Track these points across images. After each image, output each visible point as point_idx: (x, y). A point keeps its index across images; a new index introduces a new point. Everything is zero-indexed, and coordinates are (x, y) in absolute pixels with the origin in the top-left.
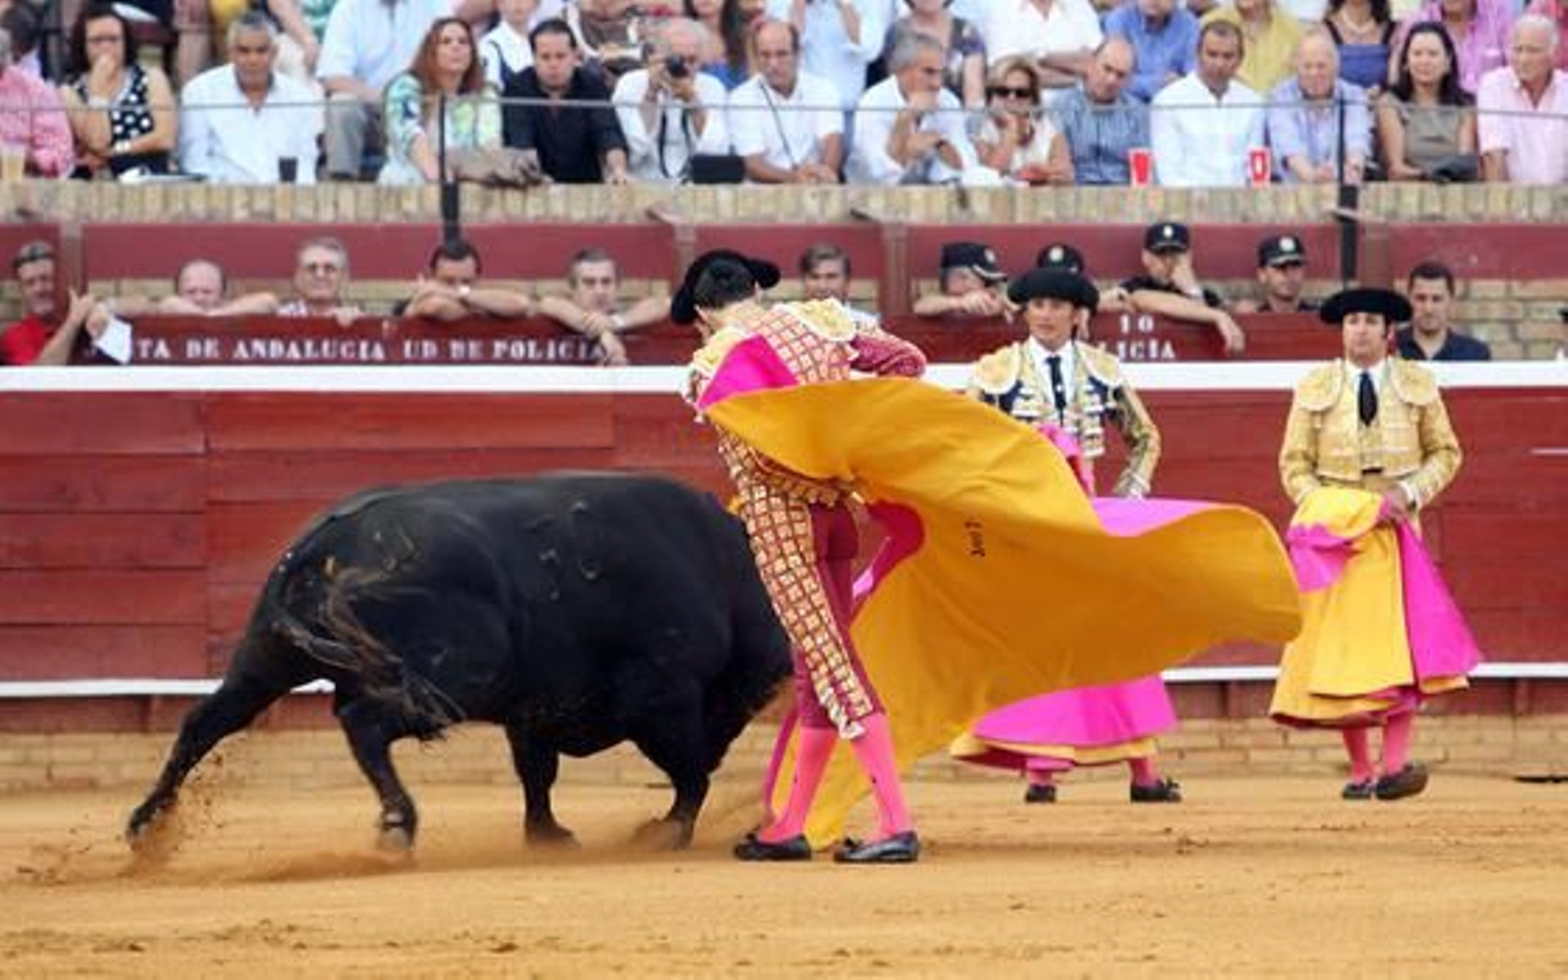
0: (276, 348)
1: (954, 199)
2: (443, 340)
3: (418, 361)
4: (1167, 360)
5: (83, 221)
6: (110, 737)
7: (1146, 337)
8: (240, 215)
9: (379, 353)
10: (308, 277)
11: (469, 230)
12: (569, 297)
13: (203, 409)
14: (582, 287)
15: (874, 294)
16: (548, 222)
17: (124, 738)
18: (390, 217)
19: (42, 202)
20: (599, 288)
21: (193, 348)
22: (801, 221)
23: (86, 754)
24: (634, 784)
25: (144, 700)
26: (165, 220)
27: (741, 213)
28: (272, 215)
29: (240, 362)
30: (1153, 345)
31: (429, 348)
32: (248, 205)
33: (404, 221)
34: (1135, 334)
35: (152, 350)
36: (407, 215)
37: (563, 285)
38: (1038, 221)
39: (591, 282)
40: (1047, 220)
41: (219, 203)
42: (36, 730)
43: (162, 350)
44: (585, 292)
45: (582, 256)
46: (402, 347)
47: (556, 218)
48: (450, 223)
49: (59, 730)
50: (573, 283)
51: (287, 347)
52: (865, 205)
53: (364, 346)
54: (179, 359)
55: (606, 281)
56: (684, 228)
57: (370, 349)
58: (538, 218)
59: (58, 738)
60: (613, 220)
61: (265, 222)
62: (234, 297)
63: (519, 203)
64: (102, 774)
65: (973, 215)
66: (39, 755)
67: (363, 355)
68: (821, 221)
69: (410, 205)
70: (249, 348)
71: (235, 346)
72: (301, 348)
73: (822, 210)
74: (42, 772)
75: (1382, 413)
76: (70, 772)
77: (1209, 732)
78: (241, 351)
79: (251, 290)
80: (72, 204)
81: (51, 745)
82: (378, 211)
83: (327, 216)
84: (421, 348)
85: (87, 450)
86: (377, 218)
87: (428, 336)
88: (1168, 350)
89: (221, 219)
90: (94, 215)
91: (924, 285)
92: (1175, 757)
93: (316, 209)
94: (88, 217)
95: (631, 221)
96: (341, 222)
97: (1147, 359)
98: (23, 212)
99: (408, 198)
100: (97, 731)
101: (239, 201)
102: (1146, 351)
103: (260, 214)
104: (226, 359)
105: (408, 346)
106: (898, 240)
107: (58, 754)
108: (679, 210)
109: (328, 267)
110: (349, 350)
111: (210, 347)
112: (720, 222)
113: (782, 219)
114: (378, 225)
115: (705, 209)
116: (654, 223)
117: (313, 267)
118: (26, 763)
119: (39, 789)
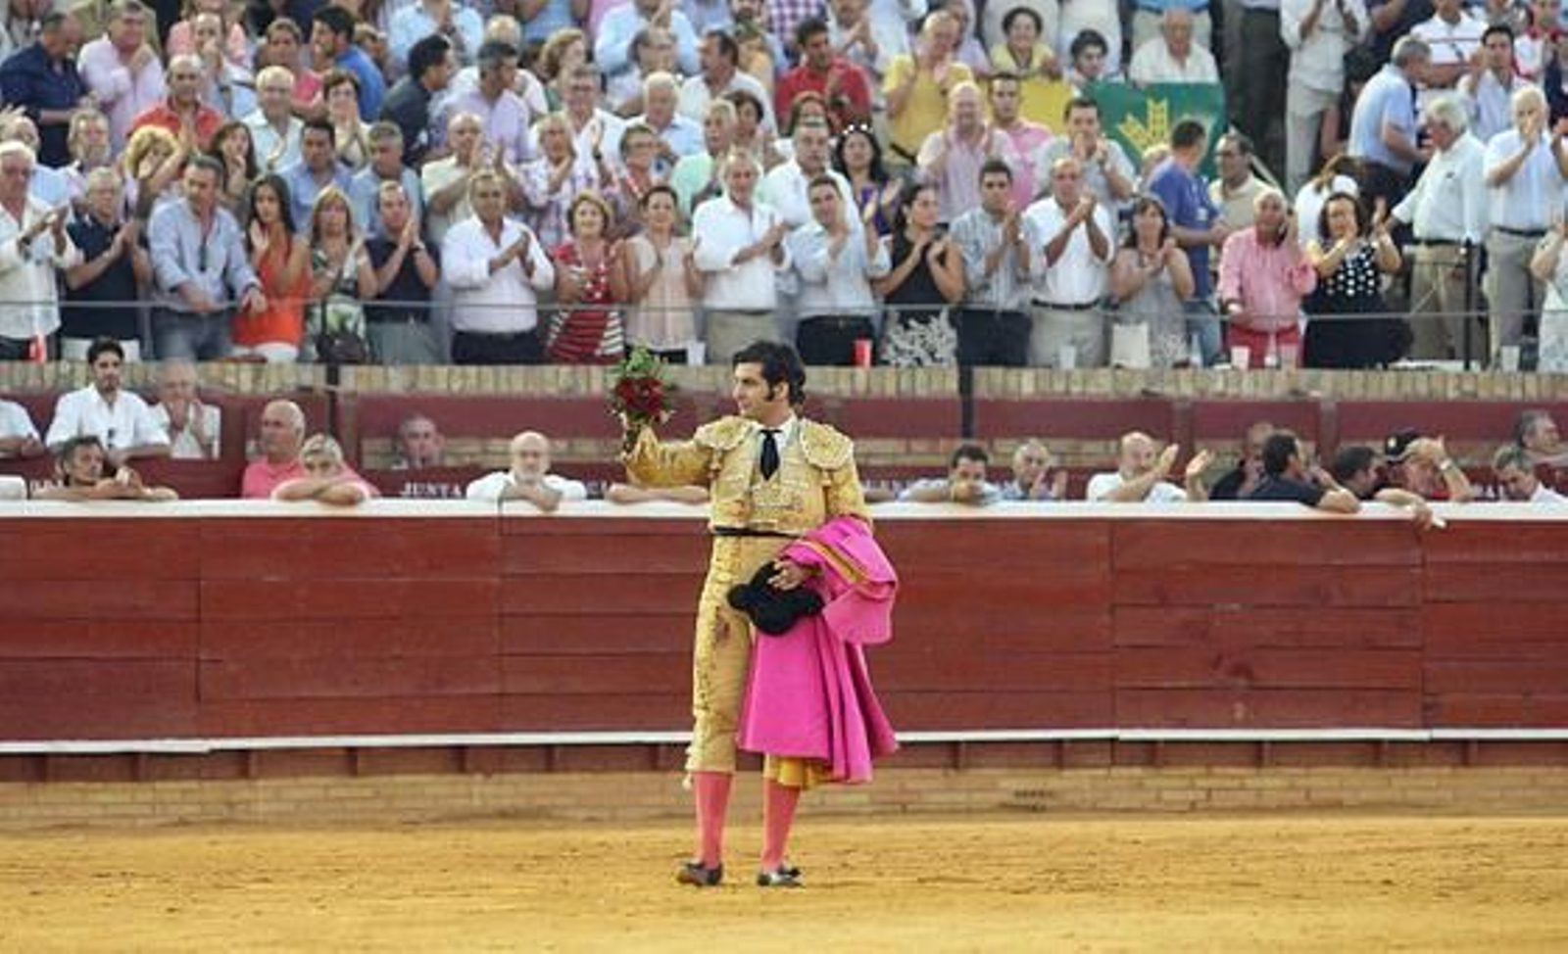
5: (1339, 400)
6: (1353, 770)
8: (1452, 394)
17: (1365, 770)
19: (1308, 385)
23: (1335, 782)
25: (1377, 743)
26: (1400, 399)
28: (1475, 395)
32: (1459, 387)
41: (1437, 385)
42: (1297, 764)
49: (1315, 764)
51: (1485, 490)
59: (1314, 770)
61: (1469, 399)
66: (1301, 782)
74: (1302, 794)
75: (783, 467)
76: (1328, 795)
80: (1330, 387)
81: (1307, 776)
85: (1334, 562)
86: (1554, 396)
90: (1346, 394)
93: (1509, 389)
94: (1341, 395)
98: (1295, 392)
101: (1451, 385)
103: (1468, 394)
118: (1292, 788)
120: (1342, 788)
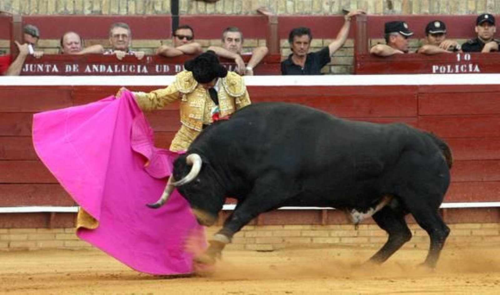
0: (102, 68)
1: (386, 5)
2: (172, 65)
3: (162, 73)
4: (476, 73)
5: (22, 15)
6: (34, 230)
7: (467, 62)
8: (87, 12)
9: (145, 70)
10: (115, 40)
11: (182, 18)
12: (221, 46)
13: (73, 93)
14: (227, 42)
15: (353, 45)
16: (215, 15)
17: (40, 230)
18: (150, 13)
19: (5, 7)
20: (234, 43)
21: (68, 68)
22: (322, 14)
23: (24, 237)
24: (251, 250)
25: (48, 214)
26: (56, 14)
27: (297, 11)
28: (100, 12)
29: (88, 74)
30: (470, 66)
31: (166, 68)
32: (91, 8)
33: (155, 15)
34: (463, 62)
35: (51, 69)
36: (157, 12)
37: (219, 41)
38: (422, 14)
39: (230, 40)
40: (426, 13)
41: (79, 8)
42: (3, 227)
43: (55, 69)
44: (228, 44)
45: (228, 29)
46: (155, 67)
47: (219, 13)
48: (175, 16)
49: (13, 227)
50: (223, 41)
51: (107, 68)
52: (349, 7)
53: (139, 67)
54: (62, 73)
55: (236, 40)
56: (273, 17)
57: (141, 69)
58: (211, 14)
59: (11, 230)
60: (243, 14)
61: (98, 15)
62: (85, 47)
63: (204, 7)
64: (31, 245)
65: (393, 11)
66: (5, 237)
67: (139, 71)
68: (330, 14)
69: (158, 8)
70: (91, 68)
71: (86, 67)
72: (113, 69)
73: (331, 10)
74: (6, 245)
76: (17, 245)
77: (494, 229)
78: (88, 69)
79: (93, 44)
80: (18, 8)
81: (9, 234)
82: (145, 11)
83: (123, 13)
84: (163, 67)
85: (24, 110)
87: (166, 63)
88: (477, 69)
89: (79, 14)
90: (27, 13)
91: (374, 41)
92: (479, 239)
93: (119, 9)
94: (24, 14)
95: (250, 14)
96: (129, 15)
97: (468, 72)
99: (158, 5)
100: (28, 227)
101: (87, 6)
102: (468, 68)
103: (96, 12)
104: (82, 73)
105: (157, 67)
106: (363, 22)
107: (13, 237)
108: (271, 10)
109: (124, 36)
110: (133, 69)
111: (75, 68)
112: (288, 15)
113: (313, 14)
114: (145, 17)
115: (281, 10)
116: (260, 16)
117: (118, 36)
119: (5, 252)
120: (28, 240)
